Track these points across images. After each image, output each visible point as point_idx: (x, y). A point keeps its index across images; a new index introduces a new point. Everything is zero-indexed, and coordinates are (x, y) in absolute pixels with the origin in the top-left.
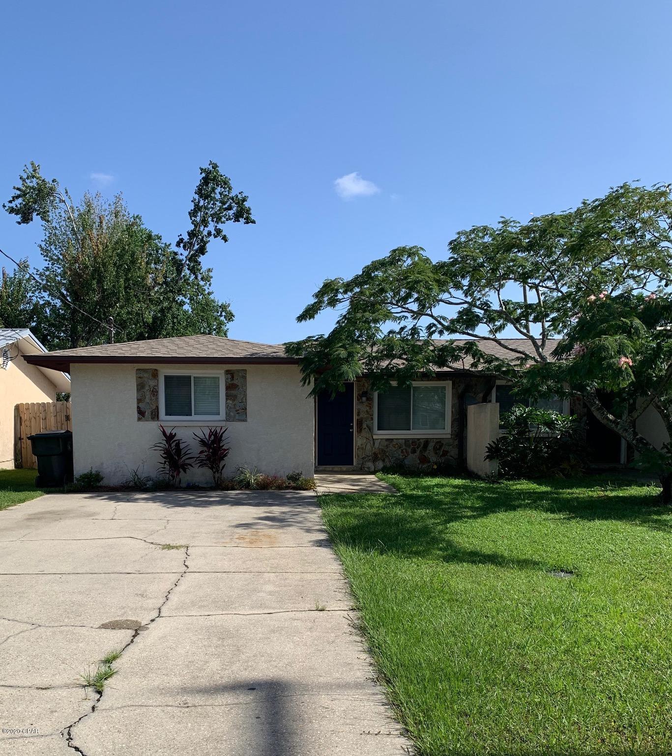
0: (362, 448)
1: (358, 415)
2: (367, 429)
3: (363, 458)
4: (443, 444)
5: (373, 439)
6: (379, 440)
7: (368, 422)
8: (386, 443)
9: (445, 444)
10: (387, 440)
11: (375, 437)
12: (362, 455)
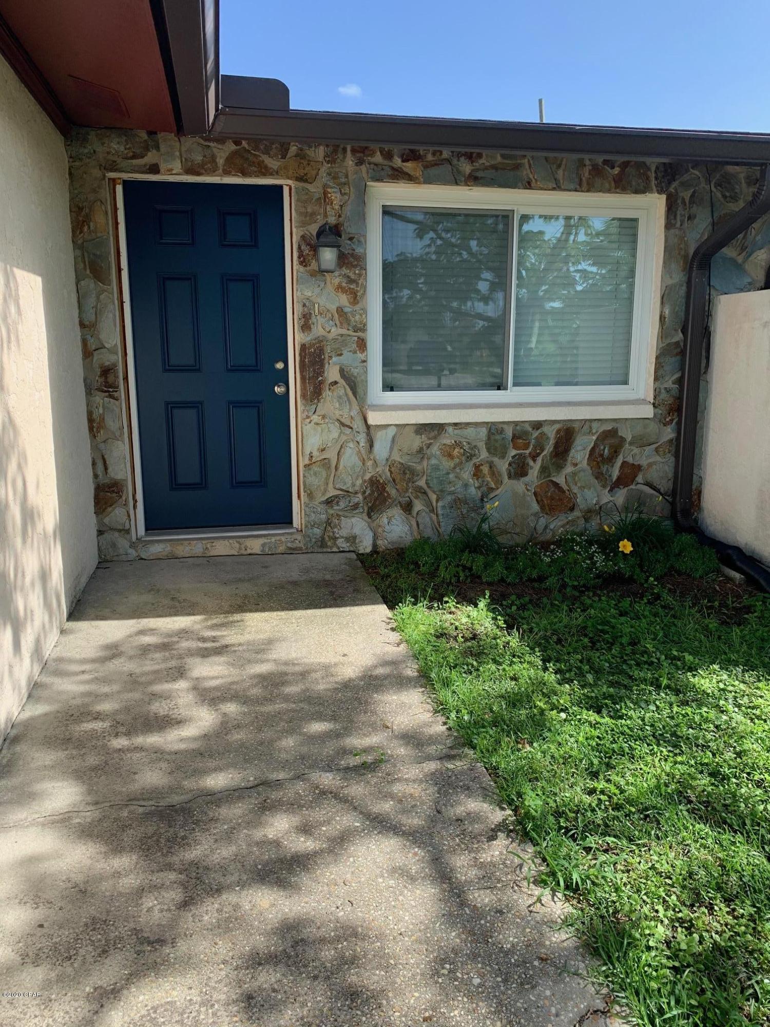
0: (325, 463)
1: (306, 327)
2: (343, 388)
3: (329, 502)
4: (623, 440)
5: (368, 427)
6: (391, 432)
7: (347, 358)
8: (417, 442)
9: (629, 439)
10: (422, 428)
11: (374, 418)
12: (325, 491)
